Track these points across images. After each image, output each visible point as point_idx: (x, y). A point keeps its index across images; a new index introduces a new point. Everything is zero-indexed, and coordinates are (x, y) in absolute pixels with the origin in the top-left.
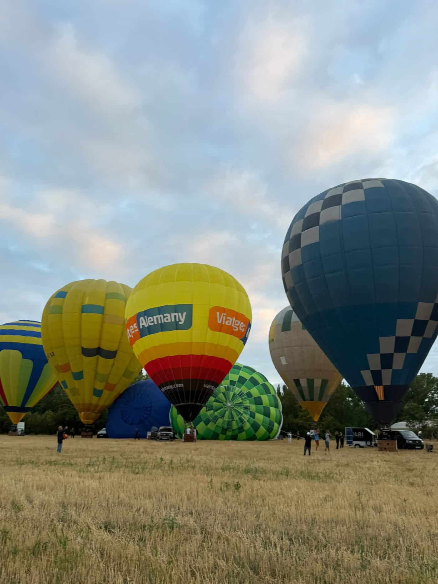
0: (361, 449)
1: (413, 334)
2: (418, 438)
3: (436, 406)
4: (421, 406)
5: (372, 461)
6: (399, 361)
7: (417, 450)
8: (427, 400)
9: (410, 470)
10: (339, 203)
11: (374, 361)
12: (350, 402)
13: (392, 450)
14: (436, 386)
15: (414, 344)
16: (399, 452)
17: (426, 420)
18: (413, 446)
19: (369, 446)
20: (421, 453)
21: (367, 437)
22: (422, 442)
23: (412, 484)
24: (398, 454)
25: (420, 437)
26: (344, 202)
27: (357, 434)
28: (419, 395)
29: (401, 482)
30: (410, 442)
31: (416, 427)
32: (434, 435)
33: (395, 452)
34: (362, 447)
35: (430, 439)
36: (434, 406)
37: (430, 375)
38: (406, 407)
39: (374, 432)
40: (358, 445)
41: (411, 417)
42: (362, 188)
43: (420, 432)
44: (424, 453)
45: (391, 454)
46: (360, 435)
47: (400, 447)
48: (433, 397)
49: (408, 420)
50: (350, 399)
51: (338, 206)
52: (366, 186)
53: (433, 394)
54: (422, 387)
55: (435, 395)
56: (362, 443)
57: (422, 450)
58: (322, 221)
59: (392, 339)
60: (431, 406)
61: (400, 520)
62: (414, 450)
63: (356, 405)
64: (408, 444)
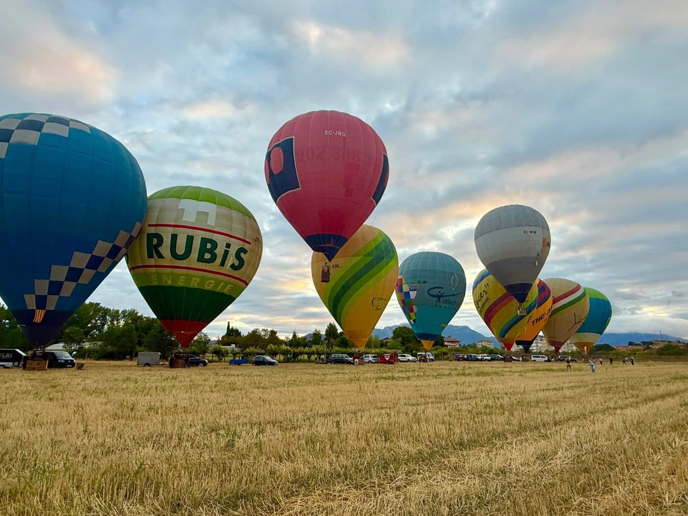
0: (6, 369)
1: (88, 267)
2: (71, 358)
3: (97, 331)
4: (82, 330)
5: (15, 380)
6: (68, 289)
7: (68, 369)
8: (89, 325)
9: (54, 387)
10: (40, 130)
11: (42, 286)
12: (7, 324)
13: (41, 369)
14: (101, 314)
15: (87, 275)
16: (48, 370)
17: (84, 342)
18: (65, 365)
19: (17, 366)
20: (70, 371)
21: (16, 358)
22: (75, 361)
23: (51, 399)
24: (47, 373)
25: (73, 357)
26: (44, 130)
27: (5, 355)
28: (82, 322)
29: (40, 399)
30: (63, 361)
31: (73, 348)
32: (88, 355)
33: (44, 371)
34: (8, 368)
35: (84, 359)
36: (95, 331)
37: (98, 304)
38: (67, 331)
39: (25, 353)
40: (3, 366)
41: (69, 340)
42: (68, 125)
43: (74, 353)
44: (74, 371)
45: (39, 373)
46: (8, 356)
47: (51, 366)
48: (96, 323)
49: (66, 342)
50: (7, 321)
51: (37, 132)
52: (72, 125)
53: (96, 321)
54: (89, 313)
55: (99, 321)
56: (10, 364)
57: (73, 369)
58: (13, 140)
59: (66, 269)
60: (93, 330)
61: (25, 435)
62: (65, 369)
63: (12, 327)
64: (61, 363)
